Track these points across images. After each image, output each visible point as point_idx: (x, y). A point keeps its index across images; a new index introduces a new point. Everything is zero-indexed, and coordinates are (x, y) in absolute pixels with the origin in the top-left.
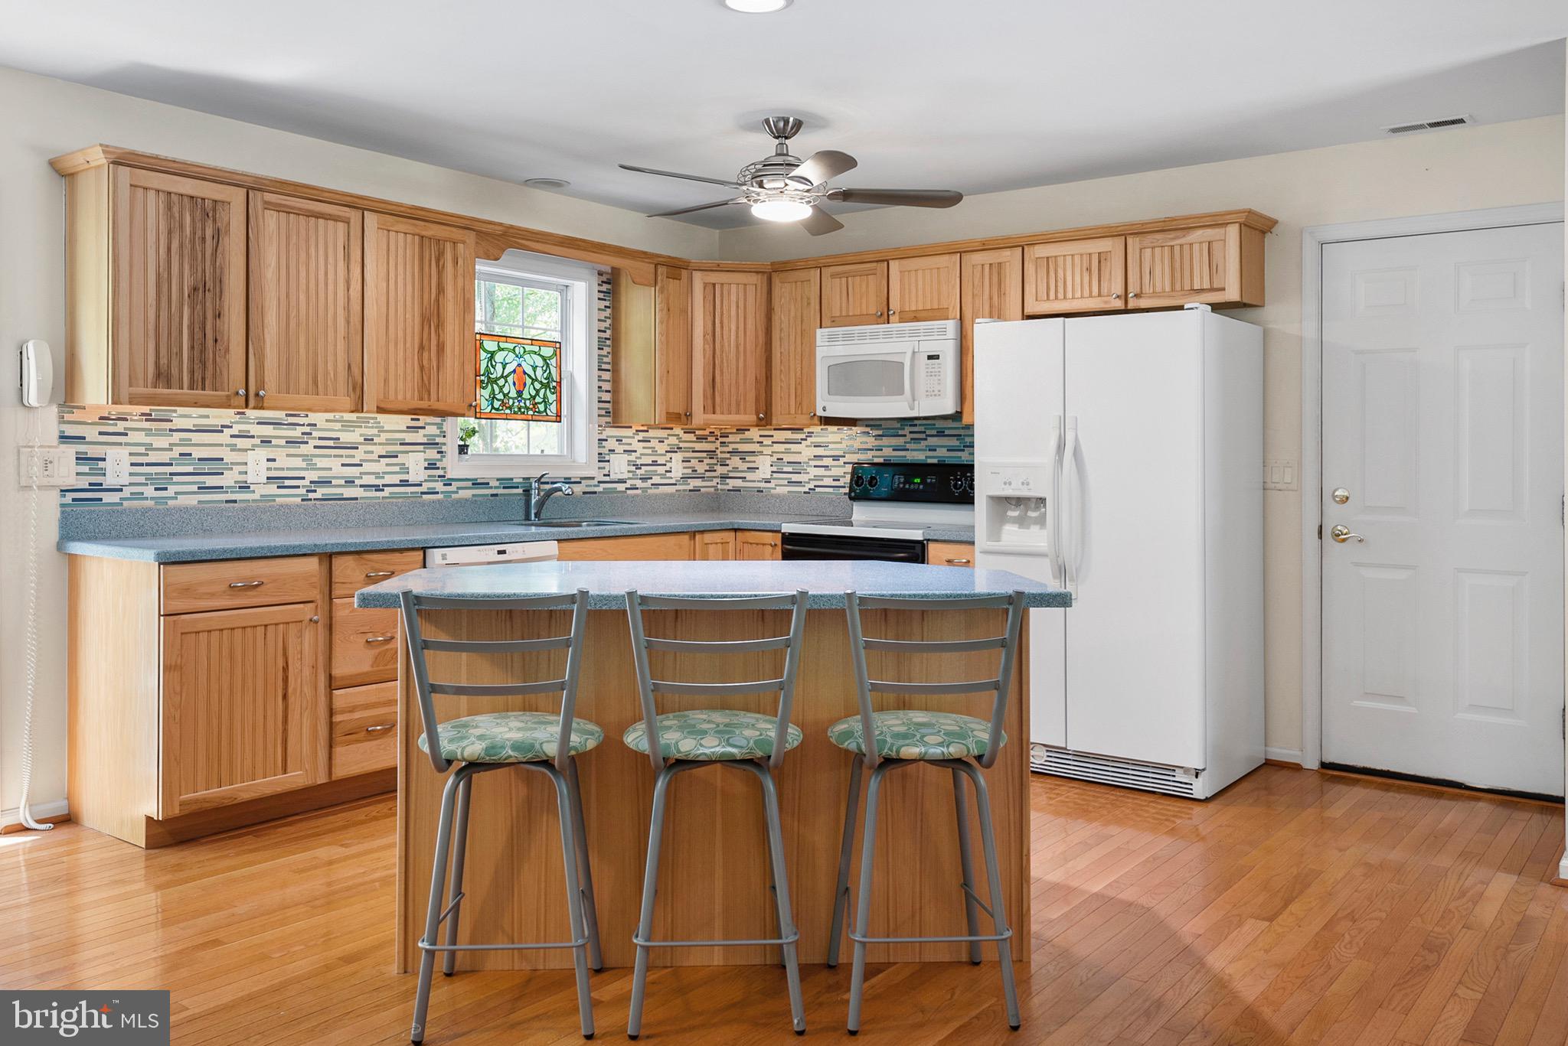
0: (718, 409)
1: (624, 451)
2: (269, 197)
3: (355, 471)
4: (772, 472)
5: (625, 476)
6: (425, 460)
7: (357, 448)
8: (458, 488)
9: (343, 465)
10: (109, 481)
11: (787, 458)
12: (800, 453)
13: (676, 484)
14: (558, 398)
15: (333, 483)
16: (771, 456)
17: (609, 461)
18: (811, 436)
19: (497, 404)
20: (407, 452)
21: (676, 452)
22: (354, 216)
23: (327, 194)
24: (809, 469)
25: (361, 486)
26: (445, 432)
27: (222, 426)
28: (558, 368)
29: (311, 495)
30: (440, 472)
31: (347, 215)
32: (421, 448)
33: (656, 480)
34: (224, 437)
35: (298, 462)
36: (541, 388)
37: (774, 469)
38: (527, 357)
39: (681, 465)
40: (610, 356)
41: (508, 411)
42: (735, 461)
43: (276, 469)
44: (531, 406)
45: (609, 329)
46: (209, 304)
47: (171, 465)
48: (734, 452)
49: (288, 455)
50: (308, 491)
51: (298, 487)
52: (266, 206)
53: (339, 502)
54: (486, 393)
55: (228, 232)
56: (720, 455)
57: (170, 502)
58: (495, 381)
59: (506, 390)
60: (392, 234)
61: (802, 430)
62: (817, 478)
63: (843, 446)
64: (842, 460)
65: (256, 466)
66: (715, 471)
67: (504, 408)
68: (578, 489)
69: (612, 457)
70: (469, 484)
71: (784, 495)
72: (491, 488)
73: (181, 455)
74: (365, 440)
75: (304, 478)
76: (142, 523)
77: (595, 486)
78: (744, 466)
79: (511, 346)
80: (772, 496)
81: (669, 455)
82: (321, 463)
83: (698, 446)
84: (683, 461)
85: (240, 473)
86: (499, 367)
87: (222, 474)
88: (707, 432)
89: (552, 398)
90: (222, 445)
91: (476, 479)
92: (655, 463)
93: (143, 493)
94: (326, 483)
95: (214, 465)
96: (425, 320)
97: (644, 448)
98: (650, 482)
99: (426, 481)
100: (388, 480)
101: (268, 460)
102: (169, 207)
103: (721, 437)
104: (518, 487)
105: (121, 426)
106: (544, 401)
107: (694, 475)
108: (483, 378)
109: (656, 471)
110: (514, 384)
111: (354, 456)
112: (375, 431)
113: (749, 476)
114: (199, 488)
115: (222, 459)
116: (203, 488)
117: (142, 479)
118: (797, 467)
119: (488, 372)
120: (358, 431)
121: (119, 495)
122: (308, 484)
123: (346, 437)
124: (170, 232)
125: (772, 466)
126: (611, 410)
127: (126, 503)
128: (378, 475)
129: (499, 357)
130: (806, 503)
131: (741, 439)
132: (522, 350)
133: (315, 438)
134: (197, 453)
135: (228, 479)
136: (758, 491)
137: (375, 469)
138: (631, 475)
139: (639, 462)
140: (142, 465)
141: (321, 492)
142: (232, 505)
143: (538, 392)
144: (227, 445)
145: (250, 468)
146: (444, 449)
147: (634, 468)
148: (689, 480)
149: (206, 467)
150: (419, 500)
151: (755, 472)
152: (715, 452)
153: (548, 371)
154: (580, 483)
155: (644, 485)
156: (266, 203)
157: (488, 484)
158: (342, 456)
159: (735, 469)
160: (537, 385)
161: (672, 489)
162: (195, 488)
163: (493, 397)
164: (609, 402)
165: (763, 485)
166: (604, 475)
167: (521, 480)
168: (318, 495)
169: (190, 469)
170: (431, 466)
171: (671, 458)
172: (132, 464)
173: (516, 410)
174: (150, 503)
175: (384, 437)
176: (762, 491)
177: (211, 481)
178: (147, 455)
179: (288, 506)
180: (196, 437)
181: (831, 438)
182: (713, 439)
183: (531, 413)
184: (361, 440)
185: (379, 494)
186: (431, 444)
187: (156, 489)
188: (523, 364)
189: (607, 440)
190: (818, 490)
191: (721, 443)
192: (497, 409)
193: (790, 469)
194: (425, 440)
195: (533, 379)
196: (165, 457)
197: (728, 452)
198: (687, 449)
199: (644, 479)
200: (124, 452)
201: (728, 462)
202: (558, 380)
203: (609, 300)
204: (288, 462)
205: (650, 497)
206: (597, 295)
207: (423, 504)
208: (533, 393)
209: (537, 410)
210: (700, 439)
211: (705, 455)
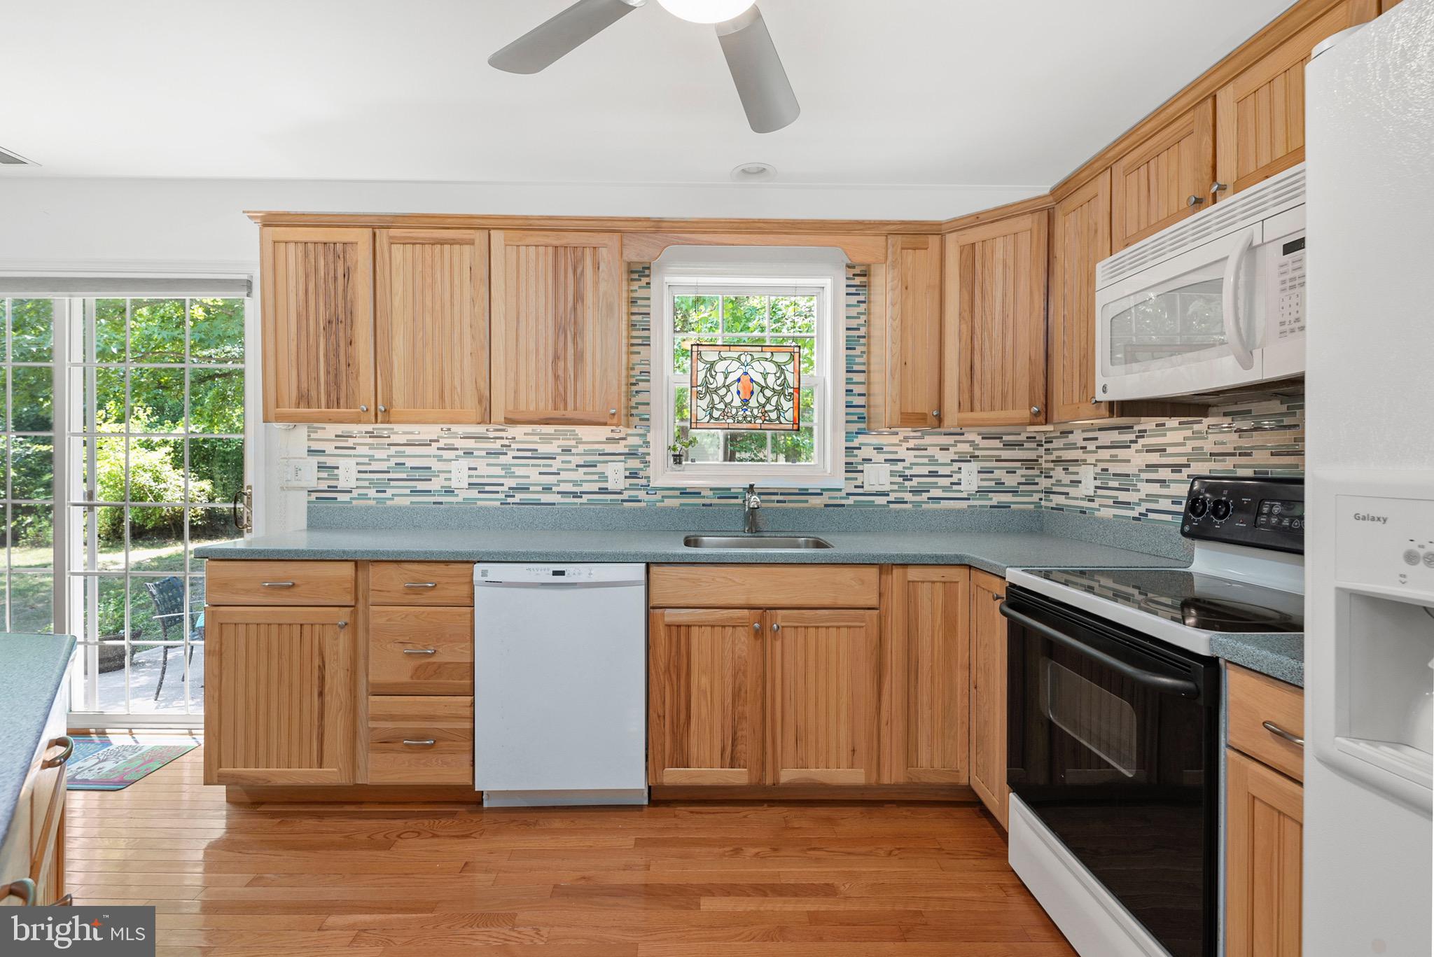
0: (977, 405)
1: (885, 460)
2: (393, 232)
3: (552, 479)
4: (1097, 487)
5: (887, 488)
6: (626, 469)
7: (555, 458)
8: (663, 497)
9: (540, 473)
10: (342, 484)
11: (1114, 468)
12: (1129, 461)
13: (969, 499)
14: (796, 405)
15: (531, 490)
16: (1095, 465)
17: (862, 471)
18: (1143, 437)
19: (716, 414)
20: (606, 462)
21: (970, 461)
22: (480, 236)
23: (449, 220)
24: (1140, 485)
25: (558, 493)
26: (649, 442)
27: (430, 441)
28: (797, 374)
29: (510, 500)
30: (644, 482)
31: (472, 237)
32: (622, 458)
33: (935, 493)
34: (432, 450)
35: (498, 471)
36: (773, 396)
37: (1098, 483)
38: (755, 364)
39: (975, 476)
40: (865, 356)
41: (730, 421)
42: (1058, 473)
43: (476, 476)
44: (760, 415)
45: (865, 325)
46: (341, 334)
47: (389, 472)
48: (1058, 461)
49: (488, 465)
50: (506, 496)
51: (498, 492)
52: (391, 241)
53: (535, 506)
54: (704, 403)
55: (356, 268)
56: (1044, 465)
57: (389, 503)
58: (716, 390)
59: (727, 399)
60: (523, 249)
61: (1132, 427)
62: (1151, 498)
63: (1188, 449)
64: (1185, 472)
65: (459, 475)
66: (1037, 484)
67: (726, 417)
68: (816, 501)
69: (866, 467)
70: (677, 493)
71: (1109, 520)
72: (704, 497)
73: (396, 464)
74: (562, 450)
75: (502, 485)
76: (365, 518)
77: (841, 498)
78: (1066, 479)
79: (736, 355)
80: (1096, 519)
81: (956, 465)
82: (519, 471)
83: (1006, 454)
84: (979, 472)
85: (446, 479)
86: (720, 378)
87: (430, 480)
88: (1023, 437)
89: (786, 405)
90: (430, 456)
91: (685, 489)
92: (933, 474)
93: (367, 495)
94: (525, 489)
95: (425, 473)
96: (560, 329)
97: (915, 457)
98: (925, 496)
99: (626, 489)
100: (586, 487)
101: (470, 469)
102: (306, 255)
103: (1046, 442)
104: (737, 498)
105: (350, 442)
106: (777, 409)
107: (1000, 487)
108: (700, 388)
109: (937, 483)
110: (738, 392)
111: (551, 466)
112: (573, 443)
113: (1073, 492)
114: (411, 491)
115: (430, 468)
116: (414, 492)
117: (366, 484)
118: (1124, 481)
119: (706, 383)
120: (556, 443)
121: (349, 495)
122: (507, 490)
123: (543, 449)
124: (307, 276)
125: (1095, 479)
126: (866, 415)
127: (354, 502)
128: (575, 483)
129: (720, 367)
130: (1134, 533)
131: (1064, 445)
132: (749, 358)
133: (513, 450)
134: (410, 463)
135: (435, 485)
136: (1081, 512)
137: (571, 478)
138: (896, 487)
139: (908, 472)
140: (366, 472)
141: (519, 497)
142: (438, 506)
143: (768, 400)
144: (434, 456)
145: (453, 476)
146: (648, 458)
147: (901, 480)
148: (991, 495)
149: (417, 475)
150: (619, 507)
151: (1078, 486)
152: (1037, 461)
153: (783, 377)
154: (821, 494)
155: (917, 498)
156: (391, 238)
157: (700, 493)
158: (539, 466)
159: (1059, 483)
160: (768, 393)
161: (964, 504)
162: (408, 491)
163: (712, 407)
164: (864, 406)
165: (1086, 504)
166: (856, 487)
167: (741, 490)
168: (516, 500)
169: (404, 476)
170: (633, 475)
171: (960, 469)
172: (359, 472)
173: (740, 419)
174: (373, 503)
175: (581, 448)
176: (1085, 513)
177: (421, 486)
178: (370, 464)
179: (487, 509)
180: (408, 450)
181: (1172, 437)
182: (1034, 445)
183: (759, 421)
184: (559, 450)
185: (576, 500)
186: (632, 454)
187: (377, 491)
188: (751, 372)
189: (860, 448)
190: (1151, 516)
191: (1046, 450)
192: (717, 419)
193: (1115, 484)
194: (626, 450)
195: (762, 387)
196: (383, 466)
197: (1053, 461)
198: (987, 459)
199: (915, 492)
200: (353, 461)
201: (1052, 473)
202: (796, 386)
203: (865, 294)
204: (486, 470)
205: (924, 513)
206: (844, 290)
207: (623, 512)
208: (763, 401)
209: (767, 418)
210: (1009, 445)
211: (1018, 464)
